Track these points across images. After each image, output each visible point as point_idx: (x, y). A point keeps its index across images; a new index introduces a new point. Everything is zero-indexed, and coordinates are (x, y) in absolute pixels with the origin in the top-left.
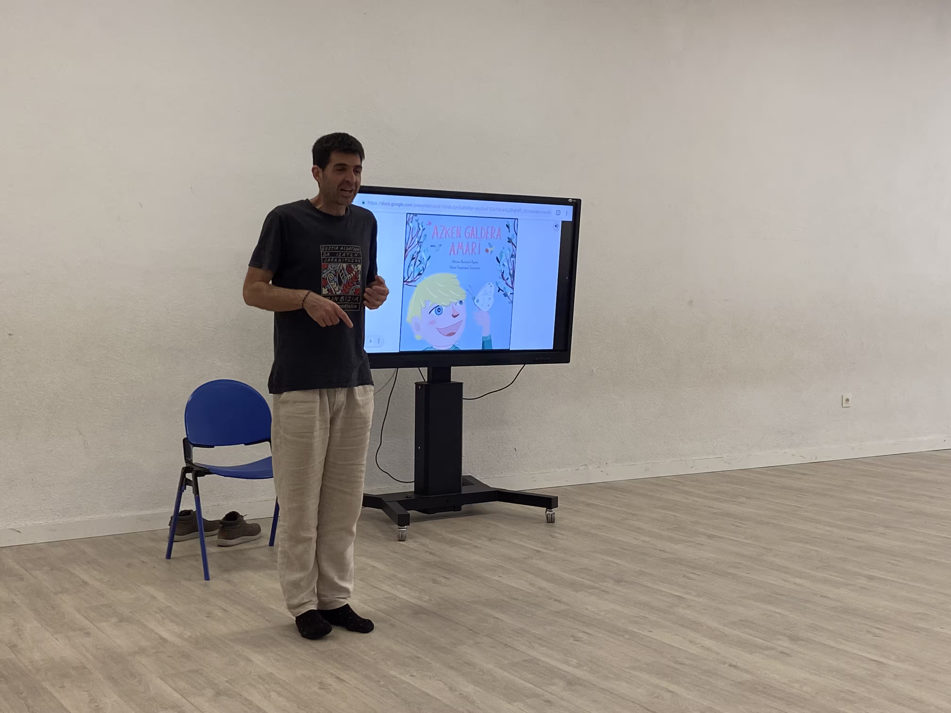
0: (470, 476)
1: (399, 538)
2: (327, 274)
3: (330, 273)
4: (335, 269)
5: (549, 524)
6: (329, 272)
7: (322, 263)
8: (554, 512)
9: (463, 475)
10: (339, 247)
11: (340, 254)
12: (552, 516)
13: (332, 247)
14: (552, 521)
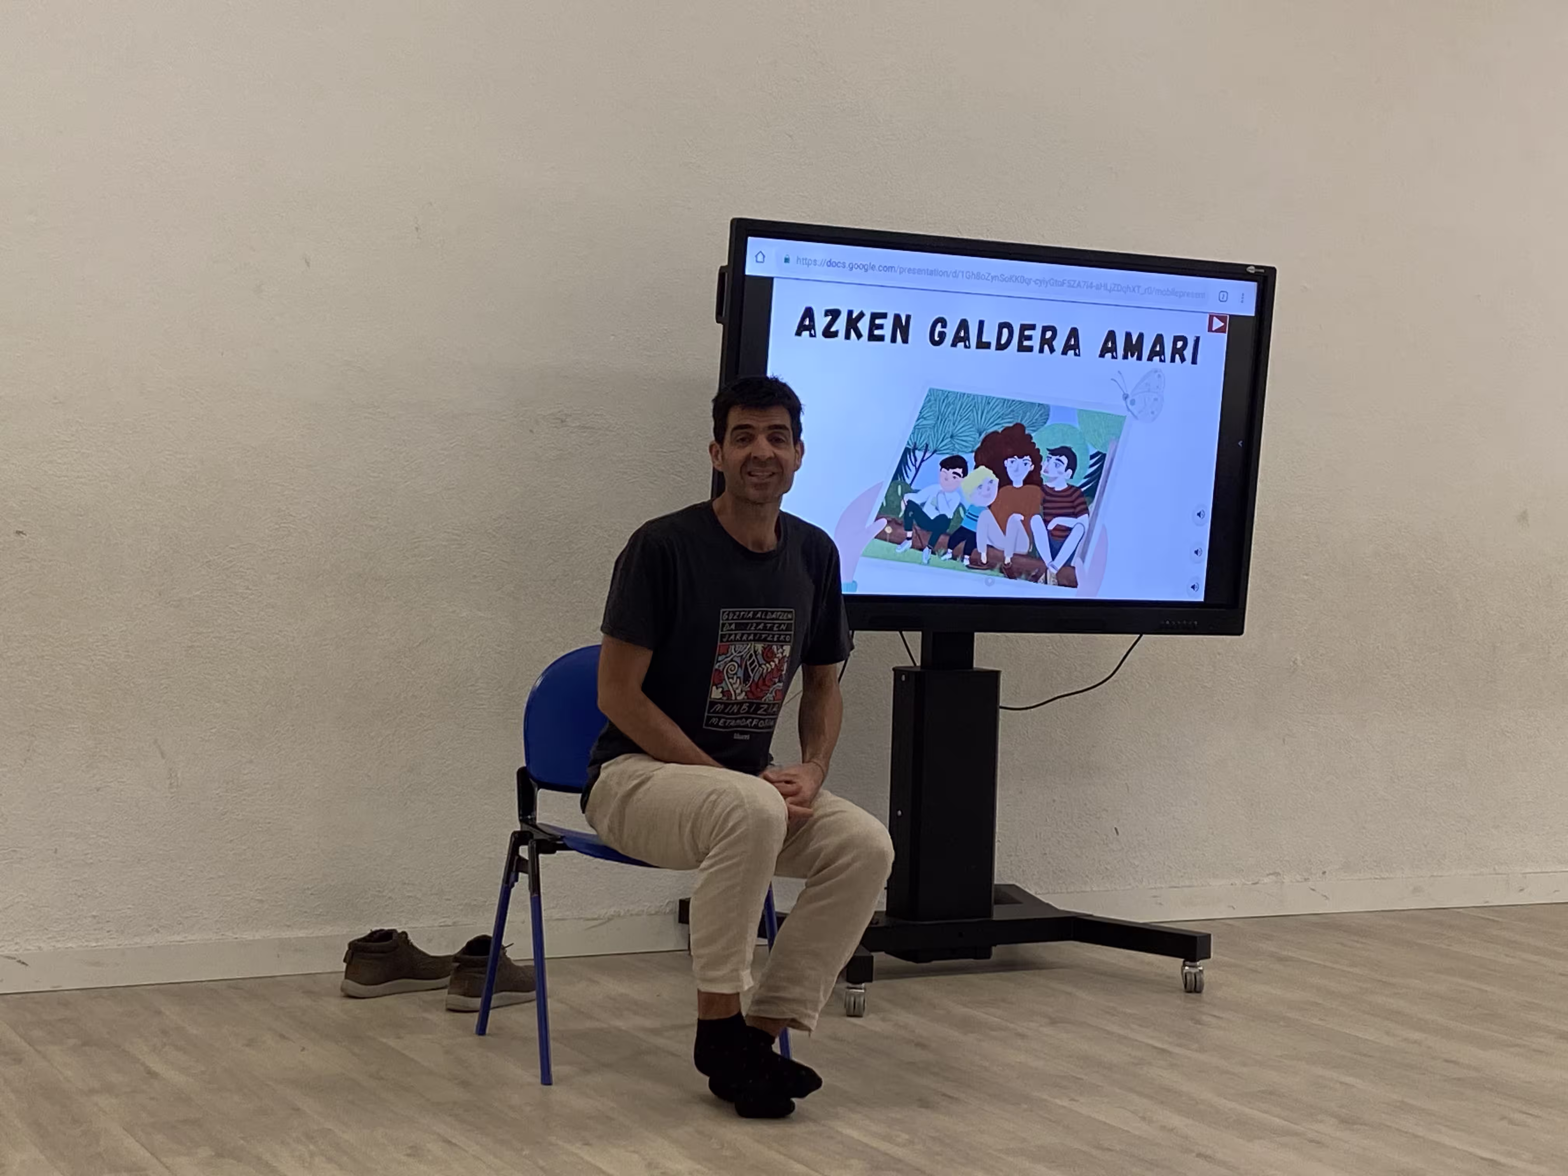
0: (1013, 885)
1: (848, 1010)
2: (726, 663)
3: (732, 660)
4: (741, 654)
5: (1189, 994)
6: (729, 659)
7: (719, 643)
8: (1201, 968)
9: (996, 882)
10: (755, 613)
11: (754, 625)
12: (1198, 978)
13: (742, 613)
14: (1198, 989)
